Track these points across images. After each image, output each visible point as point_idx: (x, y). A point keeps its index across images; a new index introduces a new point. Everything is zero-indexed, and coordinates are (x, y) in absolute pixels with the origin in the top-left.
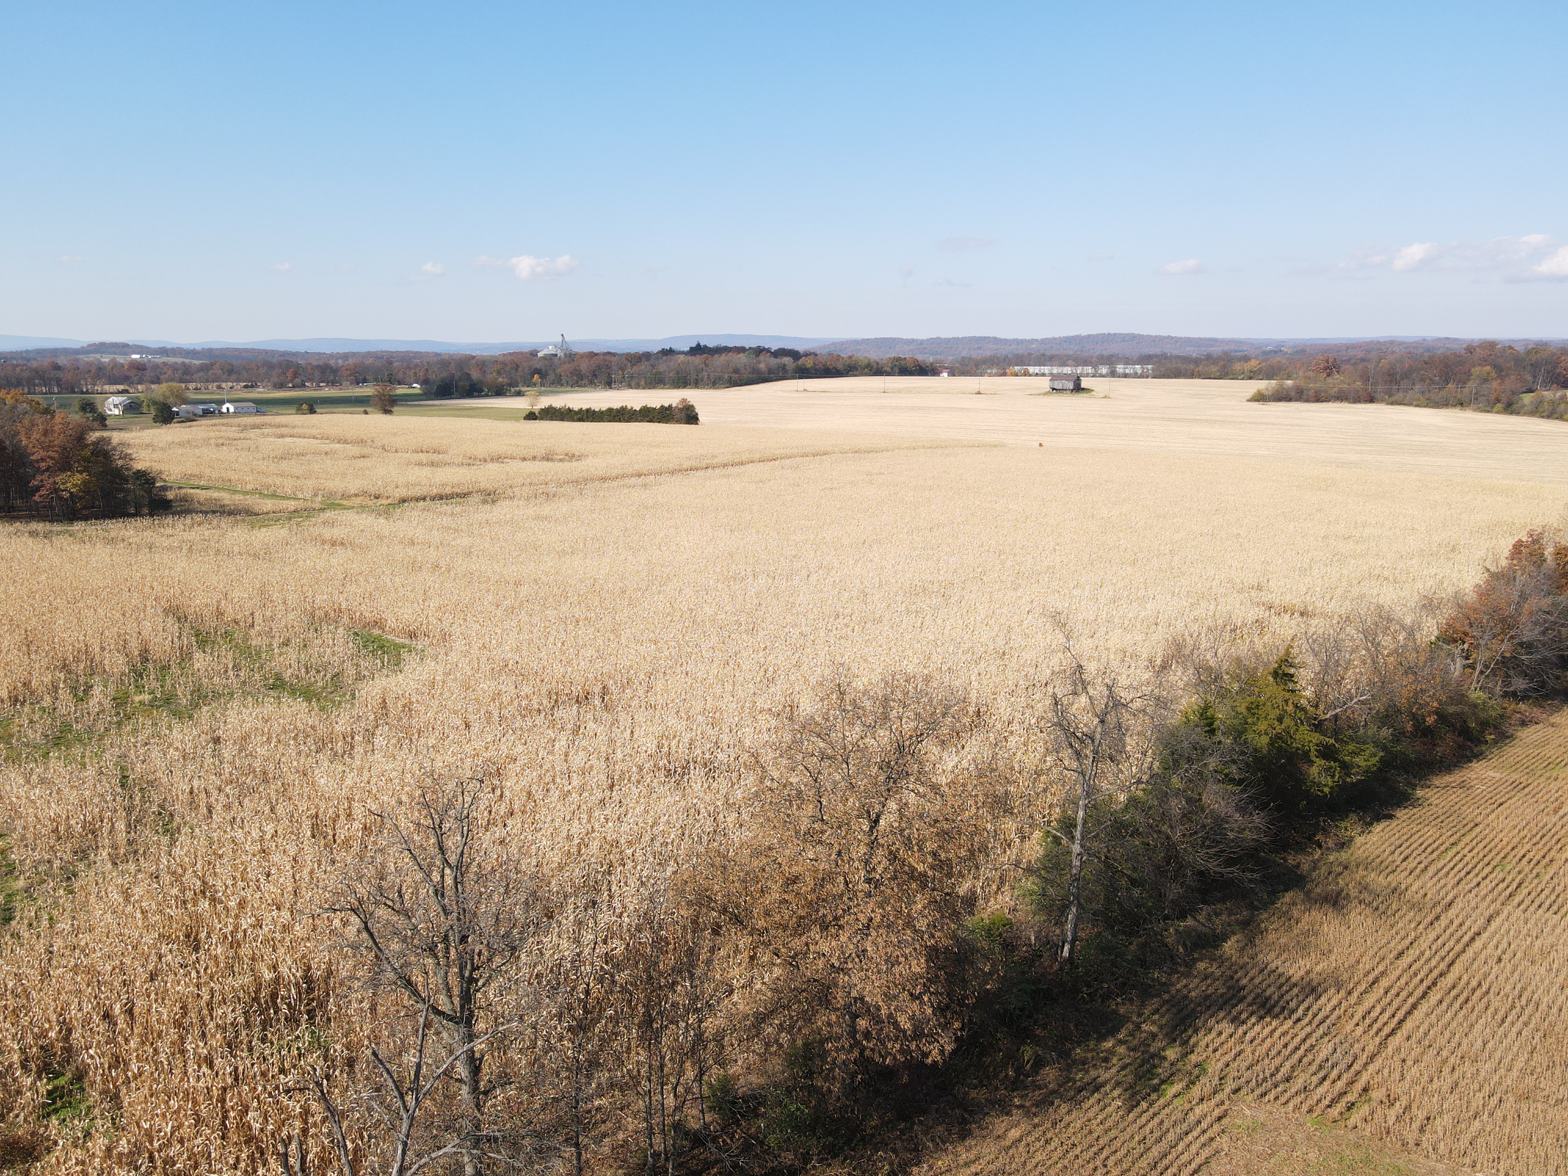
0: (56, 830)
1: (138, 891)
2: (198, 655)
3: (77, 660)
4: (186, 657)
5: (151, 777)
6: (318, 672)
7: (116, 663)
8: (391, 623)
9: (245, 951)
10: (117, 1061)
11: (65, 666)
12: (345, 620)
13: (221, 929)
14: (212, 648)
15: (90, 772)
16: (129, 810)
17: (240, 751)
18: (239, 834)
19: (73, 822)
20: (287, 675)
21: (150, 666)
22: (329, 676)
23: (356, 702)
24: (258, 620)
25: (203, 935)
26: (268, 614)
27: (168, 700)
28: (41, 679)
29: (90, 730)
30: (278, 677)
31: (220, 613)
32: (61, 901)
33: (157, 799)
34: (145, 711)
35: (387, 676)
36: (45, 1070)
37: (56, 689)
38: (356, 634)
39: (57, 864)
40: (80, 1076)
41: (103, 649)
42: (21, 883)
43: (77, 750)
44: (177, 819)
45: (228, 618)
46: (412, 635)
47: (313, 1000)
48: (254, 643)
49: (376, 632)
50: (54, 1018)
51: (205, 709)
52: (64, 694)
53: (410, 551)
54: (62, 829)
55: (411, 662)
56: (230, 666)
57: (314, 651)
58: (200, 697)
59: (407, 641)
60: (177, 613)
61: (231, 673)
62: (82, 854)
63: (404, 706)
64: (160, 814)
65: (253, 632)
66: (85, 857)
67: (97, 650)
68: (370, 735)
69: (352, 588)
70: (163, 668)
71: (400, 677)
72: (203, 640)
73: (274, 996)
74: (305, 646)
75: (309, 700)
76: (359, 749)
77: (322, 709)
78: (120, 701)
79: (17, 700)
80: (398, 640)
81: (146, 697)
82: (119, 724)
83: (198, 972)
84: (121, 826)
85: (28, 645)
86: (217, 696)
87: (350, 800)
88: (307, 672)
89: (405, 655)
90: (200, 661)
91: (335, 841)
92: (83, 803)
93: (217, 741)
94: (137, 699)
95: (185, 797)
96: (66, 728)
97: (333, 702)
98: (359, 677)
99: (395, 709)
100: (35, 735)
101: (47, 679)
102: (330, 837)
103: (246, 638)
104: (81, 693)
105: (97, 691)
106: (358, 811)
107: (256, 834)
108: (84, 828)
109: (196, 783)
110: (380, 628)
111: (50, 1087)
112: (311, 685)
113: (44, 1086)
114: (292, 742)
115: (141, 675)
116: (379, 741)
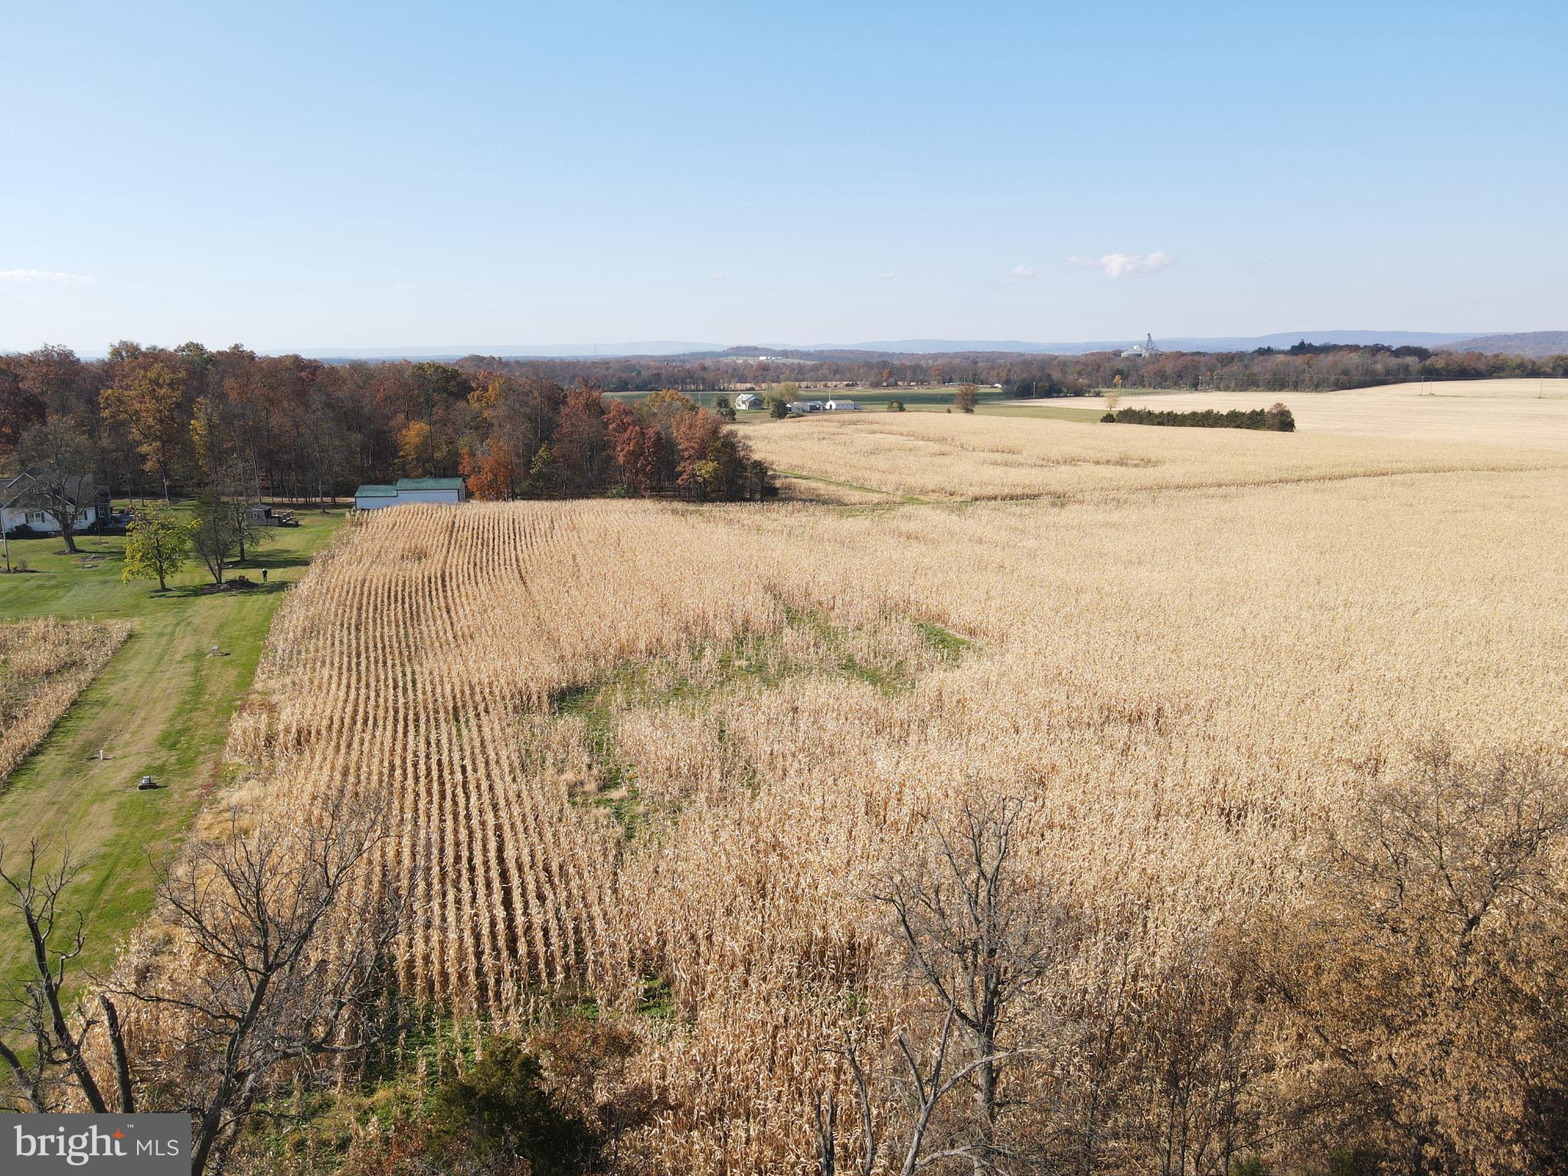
0: (669, 769)
1: (724, 836)
2: (787, 630)
3: (695, 623)
4: (777, 631)
5: (742, 735)
6: (885, 658)
7: (724, 631)
8: (954, 618)
9: (803, 907)
10: (697, 981)
11: (687, 627)
12: (913, 611)
13: (784, 883)
14: (799, 625)
15: (697, 723)
16: (724, 761)
17: (814, 723)
18: (806, 799)
19: (682, 764)
20: (857, 658)
21: (750, 635)
22: (894, 663)
23: (915, 691)
24: (839, 603)
25: (769, 886)
26: (847, 599)
27: (761, 668)
28: (670, 638)
29: (700, 686)
30: (850, 659)
31: (808, 595)
32: (668, 830)
33: (745, 755)
34: (742, 675)
35: (945, 670)
36: (646, 973)
37: (679, 647)
38: (921, 625)
39: (667, 797)
40: (669, 983)
41: (715, 616)
42: (641, 809)
43: (690, 702)
44: (759, 777)
45: (814, 598)
46: (972, 632)
47: (853, 965)
48: (833, 624)
49: (939, 625)
50: (654, 928)
51: (788, 680)
52: (685, 653)
53: (978, 549)
54: (674, 767)
55: (969, 659)
56: (812, 643)
57: (882, 637)
58: (786, 668)
59: (967, 638)
60: (771, 589)
61: (812, 650)
62: (686, 792)
63: (958, 702)
64: (746, 768)
65: (833, 614)
66: (688, 796)
67: (711, 616)
68: (923, 724)
69: (920, 581)
70: (759, 638)
71: (958, 672)
72: (792, 617)
73: (822, 954)
74: (875, 632)
75: (875, 684)
76: (913, 738)
77: (885, 694)
78: (725, 663)
79: (651, 653)
80: (959, 636)
81: (744, 663)
82: (722, 684)
83: (763, 917)
84: (716, 774)
85: (663, 606)
86: (799, 669)
87: (902, 785)
88: (876, 657)
89: (963, 652)
90: (788, 635)
91: (885, 822)
92: (692, 749)
93: (795, 710)
94: (737, 663)
95: (766, 757)
96: (683, 682)
97: (894, 688)
98: (920, 668)
99: (949, 703)
100: (661, 684)
101: (674, 638)
102: (881, 817)
103: (827, 619)
104: (697, 655)
105: (708, 652)
106: (908, 798)
107: (819, 802)
108: (689, 771)
109: (776, 747)
110: (943, 622)
111: (646, 987)
112: (877, 669)
113: (643, 985)
114: (857, 722)
115: (741, 643)
116: (932, 732)
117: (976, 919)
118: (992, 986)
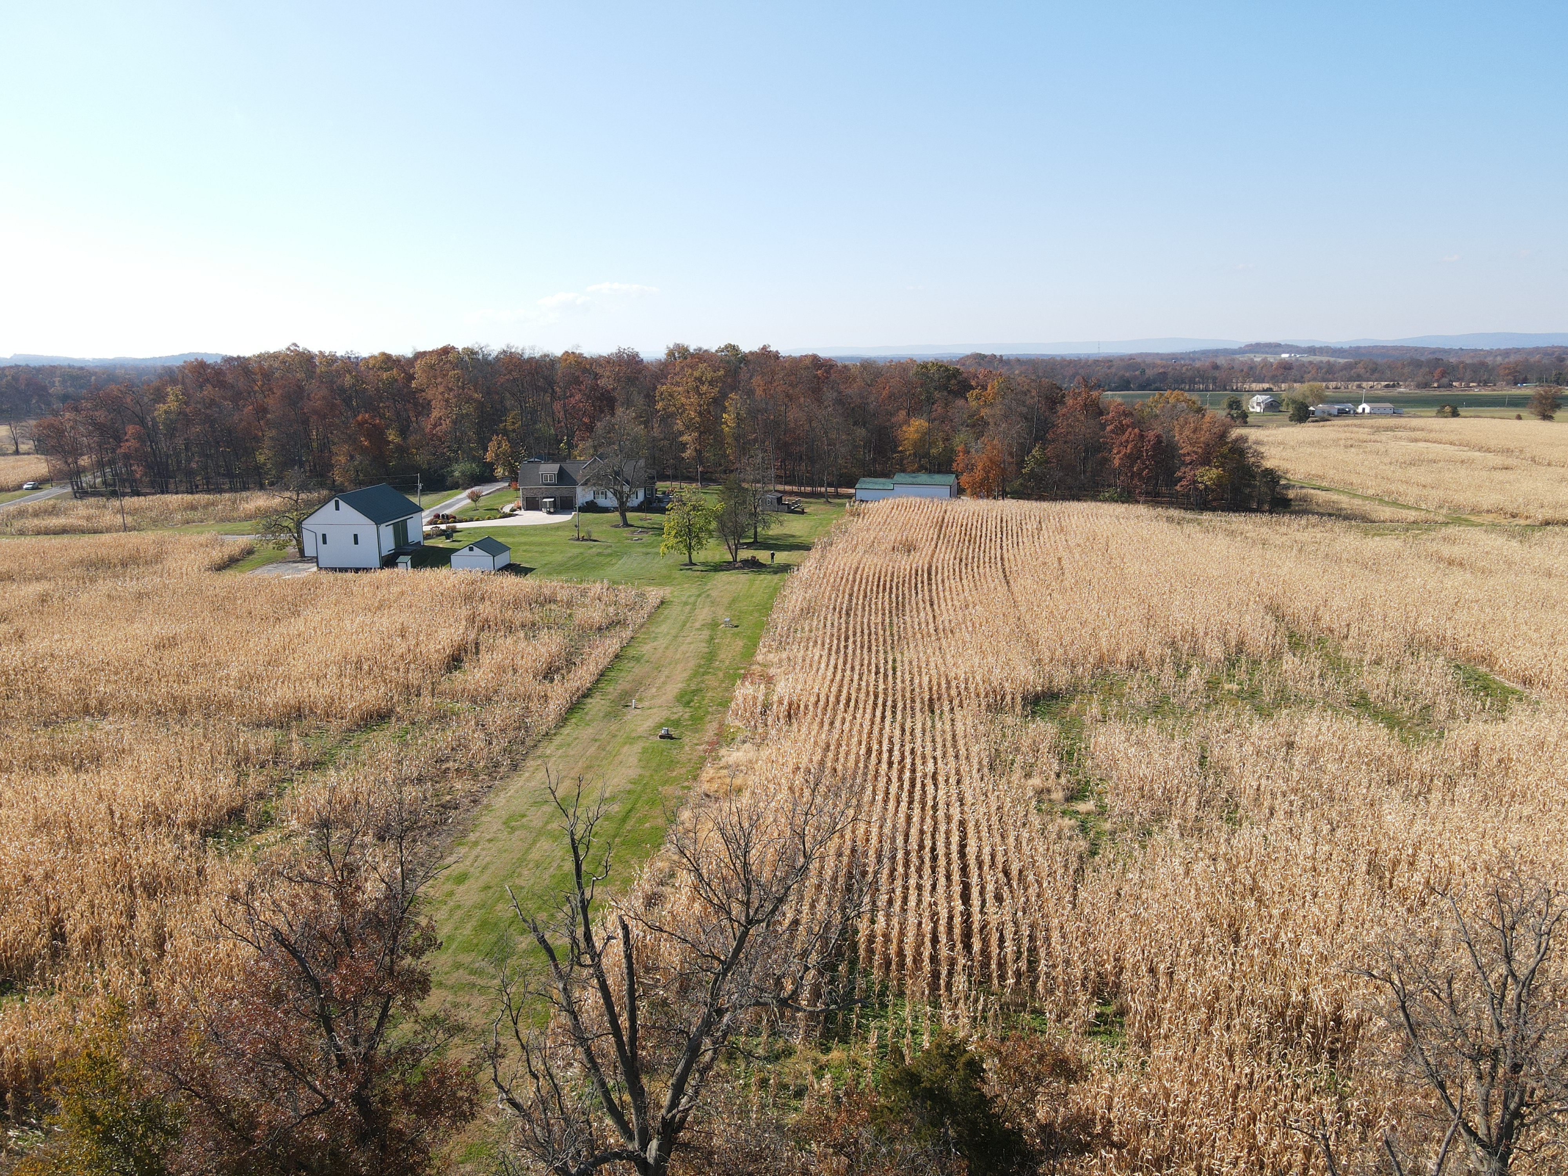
0: (1141, 789)
1: (1198, 868)
2: (1288, 657)
3: (1183, 639)
4: (1276, 656)
5: (1226, 764)
6: (1407, 699)
7: (1215, 651)
8: (1503, 661)
9: (1282, 963)
10: (1153, 1015)
11: (1173, 643)
12: (1448, 650)
13: (1261, 933)
14: (1303, 652)
15: (1178, 743)
16: (1203, 790)
17: (1311, 762)
18: (1293, 846)
19: (1155, 786)
20: (1372, 697)
21: (1243, 658)
22: (1418, 706)
23: (1443, 742)
24: (1354, 632)
25: (1243, 932)
26: (1365, 628)
27: (1253, 694)
28: (1154, 651)
29: (1182, 706)
30: (1363, 695)
31: (1316, 619)
32: (1136, 853)
33: (1228, 786)
34: (1231, 700)
35: (1486, 721)
36: (1097, 993)
37: (1163, 661)
38: (1458, 667)
39: (1137, 818)
40: (1122, 1012)
41: (1206, 634)
42: (1108, 826)
43: (1170, 722)
44: (1241, 811)
45: (1323, 624)
46: (1527, 682)
47: (1337, 1040)
48: (1344, 655)
49: (1483, 669)
50: (1112, 953)
51: (1285, 712)
52: (1169, 669)
53: (1544, 584)
54: (1146, 788)
55: (1519, 713)
56: (1317, 673)
57: (1407, 677)
58: (1283, 698)
59: (1519, 687)
60: (1275, 611)
61: (1316, 681)
62: (1158, 817)
63: (1500, 761)
64: (1227, 801)
65: (1345, 644)
66: (1159, 820)
67: (1202, 634)
68: (1451, 782)
69: (1462, 616)
70: (1254, 662)
71: (1502, 726)
72: (1296, 643)
73: (1300, 1020)
74: (1397, 669)
75: (1392, 728)
76: (1436, 796)
77: (1404, 741)
78: (1212, 685)
79: (1132, 665)
80: (1508, 684)
81: (1235, 687)
82: (1208, 706)
83: (1234, 964)
84: (1193, 802)
85: (1149, 620)
86: (1299, 701)
87: (1417, 847)
88: (1395, 697)
89: (1512, 701)
90: (1289, 662)
91: (1391, 886)
92: (1168, 771)
93: (1290, 745)
94: (1227, 686)
95: (1251, 792)
96: (1165, 699)
97: (1416, 735)
98: (1452, 715)
99: (1488, 762)
100: (1140, 700)
101: (1158, 652)
102: (1387, 880)
103: (1337, 649)
104: (1182, 672)
105: (1195, 671)
106: (1423, 863)
107: (1309, 851)
108: (1163, 793)
109: (1263, 781)
110: (1488, 666)
111: (1098, 1011)
112: (1396, 711)
113: (1095, 1009)
114: (1364, 767)
115: (1234, 665)
116: (1462, 791)
117: (1499, 1025)
118: (1512, 1106)
